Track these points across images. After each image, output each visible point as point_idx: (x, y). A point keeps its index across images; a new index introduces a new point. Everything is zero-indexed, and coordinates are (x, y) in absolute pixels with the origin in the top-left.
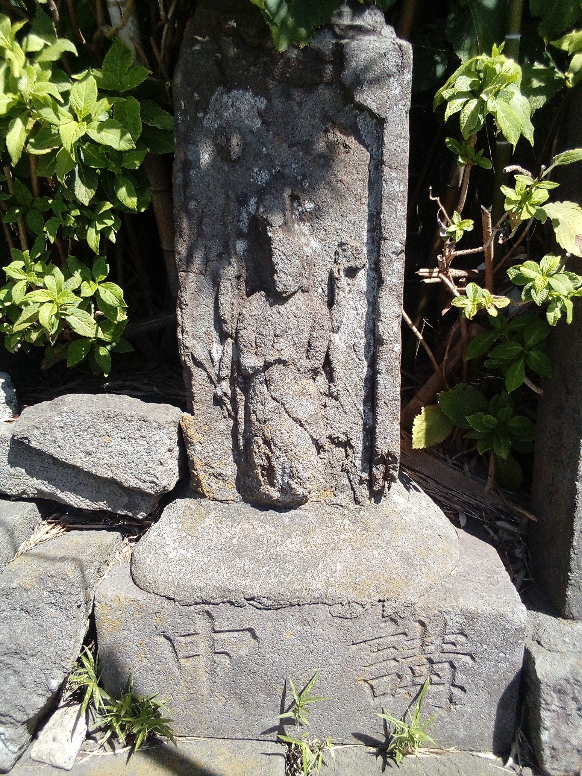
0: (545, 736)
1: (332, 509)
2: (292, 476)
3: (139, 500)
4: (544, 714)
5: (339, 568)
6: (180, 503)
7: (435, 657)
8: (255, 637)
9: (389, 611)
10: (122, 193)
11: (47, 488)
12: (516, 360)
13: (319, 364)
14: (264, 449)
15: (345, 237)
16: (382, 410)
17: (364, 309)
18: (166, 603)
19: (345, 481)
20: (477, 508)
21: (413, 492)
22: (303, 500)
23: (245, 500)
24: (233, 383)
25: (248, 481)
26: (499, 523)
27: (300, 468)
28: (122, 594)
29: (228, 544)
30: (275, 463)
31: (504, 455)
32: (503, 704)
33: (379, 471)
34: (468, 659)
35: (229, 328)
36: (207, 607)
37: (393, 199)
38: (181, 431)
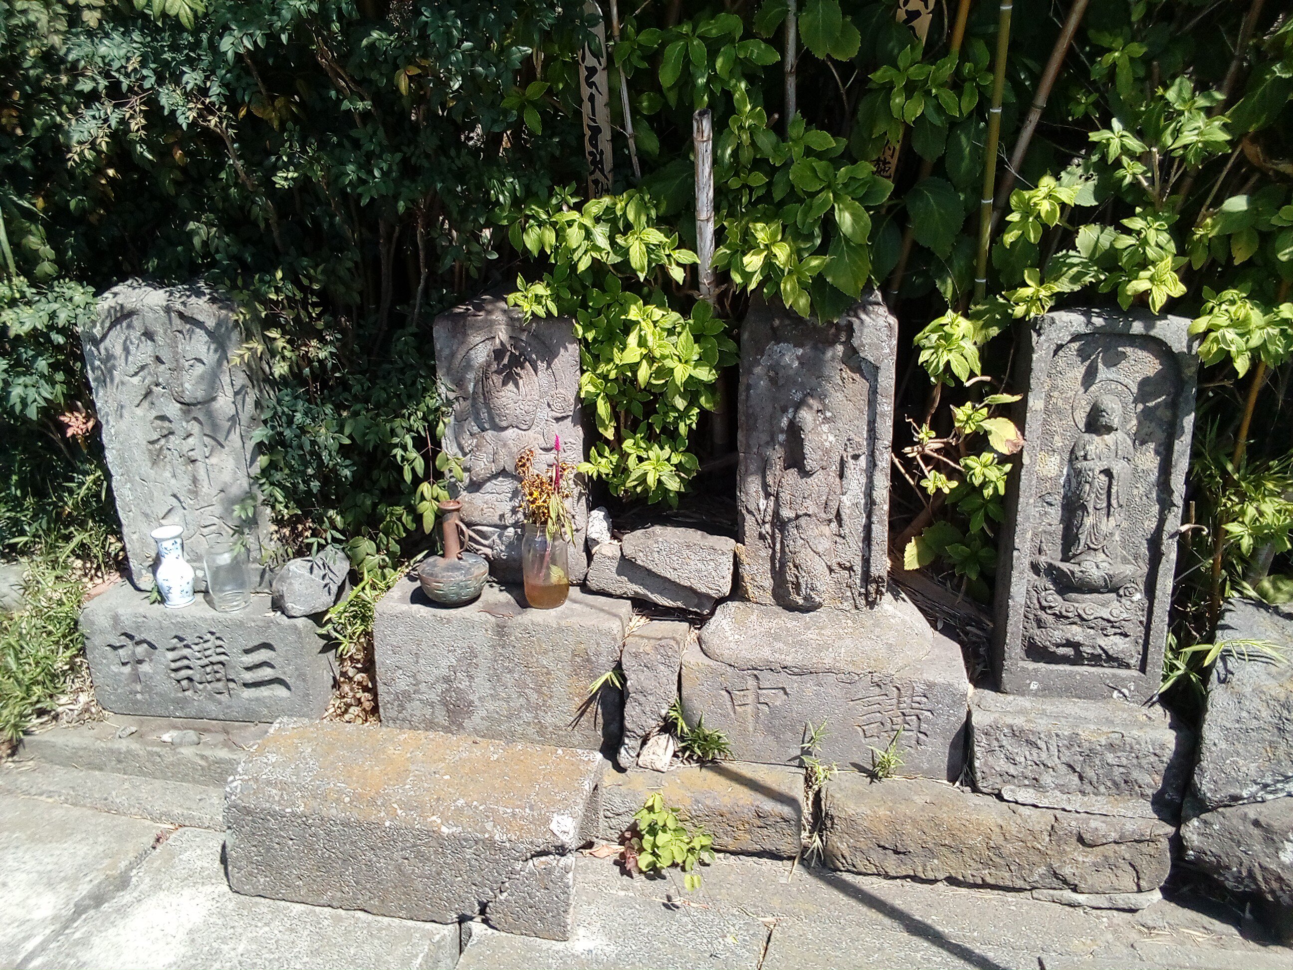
0: (977, 764)
1: (840, 613)
2: (812, 589)
3: (705, 601)
4: (976, 749)
5: (843, 650)
6: (732, 605)
7: (907, 711)
8: (786, 693)
9: (876, 679)
10: (703, 400)
11: (641, 590)
12: (978, 509)
13: (832, 517)
14: (794, 569)
15: (853, 436)
16: (874, 547)
17: (864, 480)
18: (728, 669)
19: (849, 594)
20: (953, 617)
21: (900, 602)
22: (820, 605)
23: (778, 604)
24: (773, 525)
25: (781, 591)
26: (968, 628)
27: (818, 585)
28: (700, 662)
29: (768, 633)
30: (801, 580)
31: (974, 577)
32: (953, 746)
33: (872, 588)
34: (929, 714)
35: (771, 490)
36: (755, 672)
37: (883, 415)
38: (735, 556)
